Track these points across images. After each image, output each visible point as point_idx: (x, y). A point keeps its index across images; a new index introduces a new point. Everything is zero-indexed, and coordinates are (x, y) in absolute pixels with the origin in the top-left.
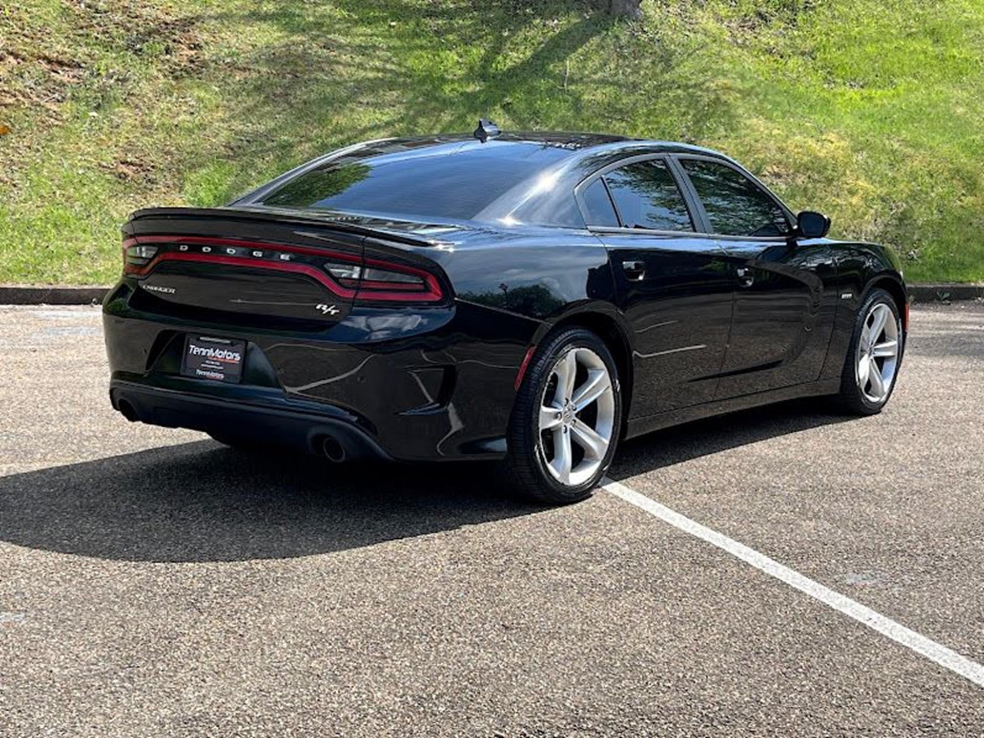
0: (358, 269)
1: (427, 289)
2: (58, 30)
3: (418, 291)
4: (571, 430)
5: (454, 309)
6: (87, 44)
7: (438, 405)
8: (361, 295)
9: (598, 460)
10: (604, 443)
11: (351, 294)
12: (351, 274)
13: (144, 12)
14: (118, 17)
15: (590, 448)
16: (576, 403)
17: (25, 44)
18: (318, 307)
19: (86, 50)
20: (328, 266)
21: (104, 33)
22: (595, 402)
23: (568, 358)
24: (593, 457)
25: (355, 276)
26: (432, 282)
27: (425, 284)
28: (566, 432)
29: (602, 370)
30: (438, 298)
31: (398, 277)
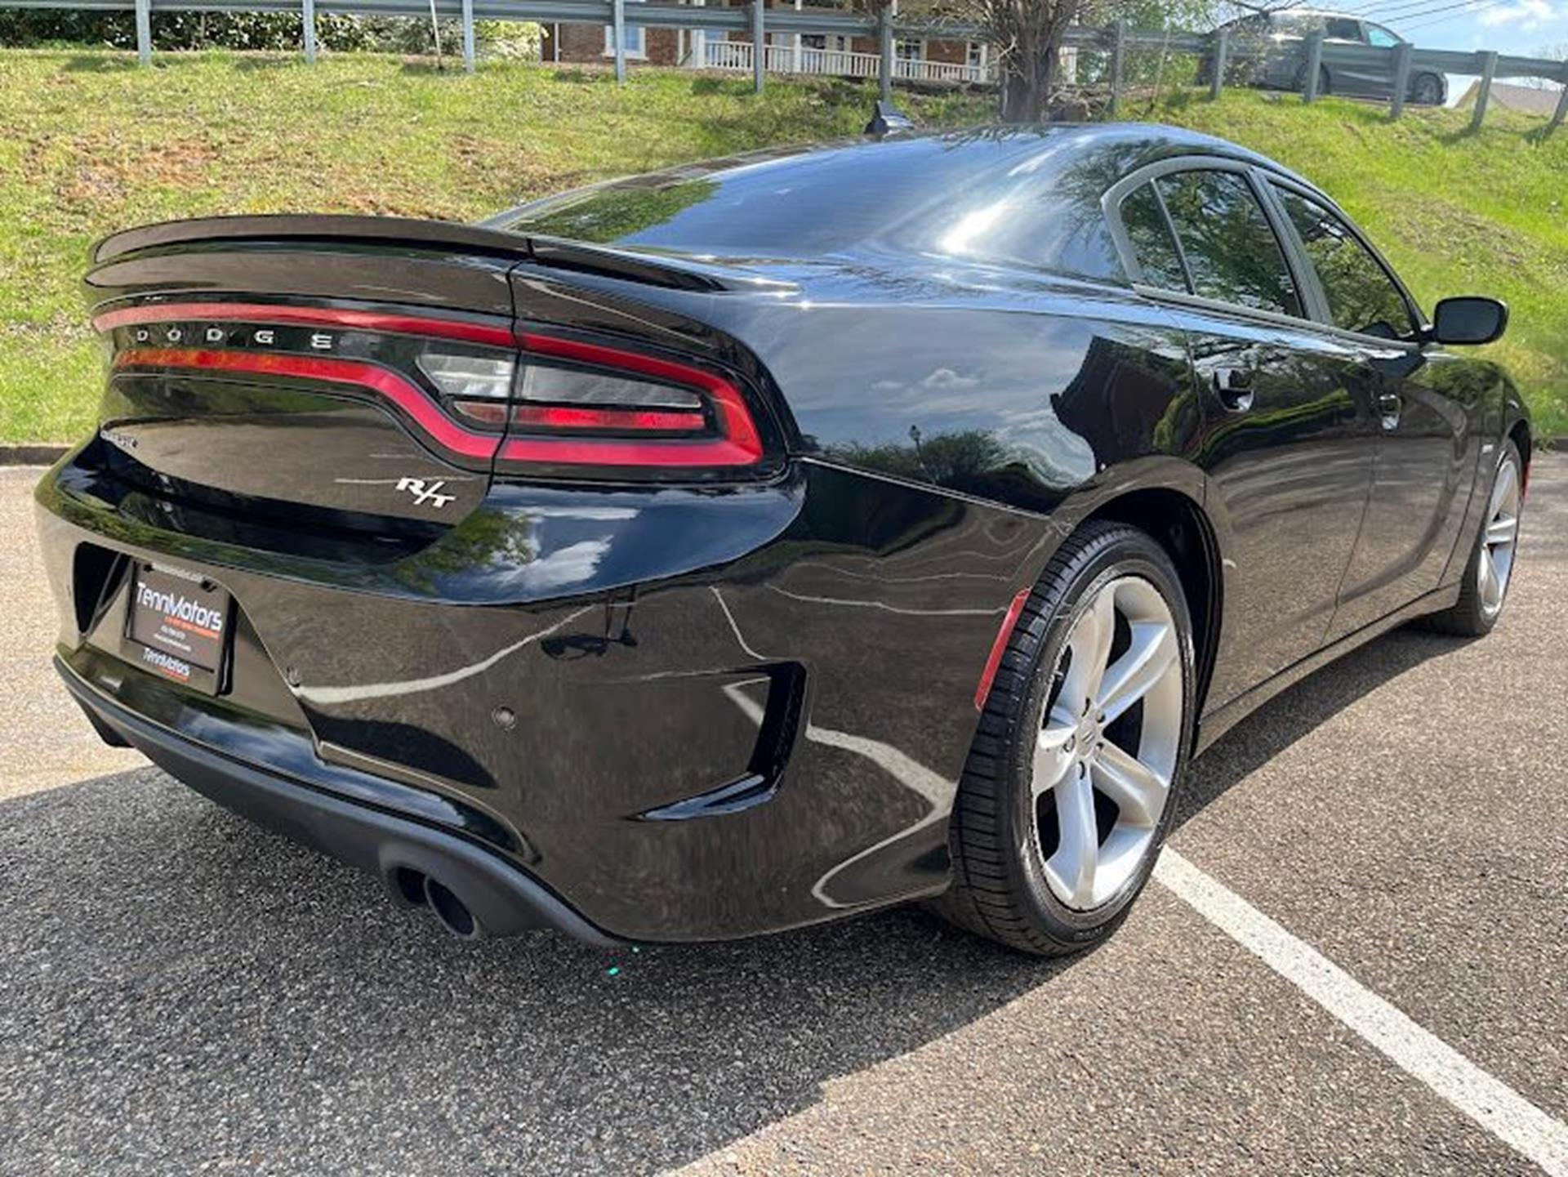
0: (505, 368)
1: (713, 428)
2: (443, 186)
3: (689, 434)
4: (1093, 768)
5: (800, 493)
6: (470, 200)
7: (760, 779)
8: (516, 451)
9: (1147, 830)
10: (1159, 785)
11: (482, 447)
12: (491, 386)
13: (531, 169)
14: (504, 173)
15: (1133, 803)
16: (1104, 706)
17: (406, 199)
18: (403, 484)
19: (468, 205)
20: (426, 360)
21: (489, 188)
22: (1141, 701)
23: (1097, 606)
24: (1135, 823)
25: (501, 391)
26: (730, 403)
27: (707, 410)
28: (1082, 776)
29: (1163, 623)
30: (749, 459)
31: (622, 391)
